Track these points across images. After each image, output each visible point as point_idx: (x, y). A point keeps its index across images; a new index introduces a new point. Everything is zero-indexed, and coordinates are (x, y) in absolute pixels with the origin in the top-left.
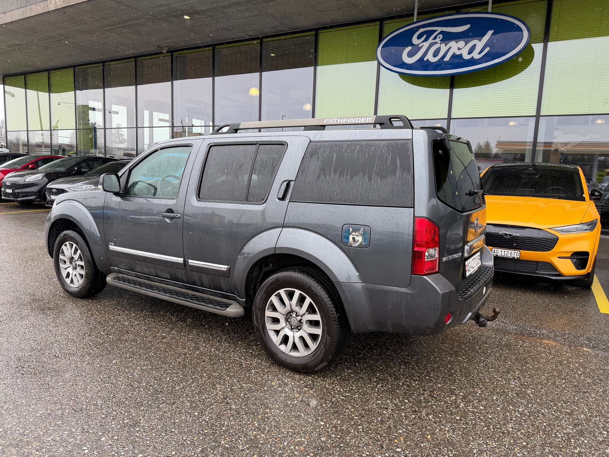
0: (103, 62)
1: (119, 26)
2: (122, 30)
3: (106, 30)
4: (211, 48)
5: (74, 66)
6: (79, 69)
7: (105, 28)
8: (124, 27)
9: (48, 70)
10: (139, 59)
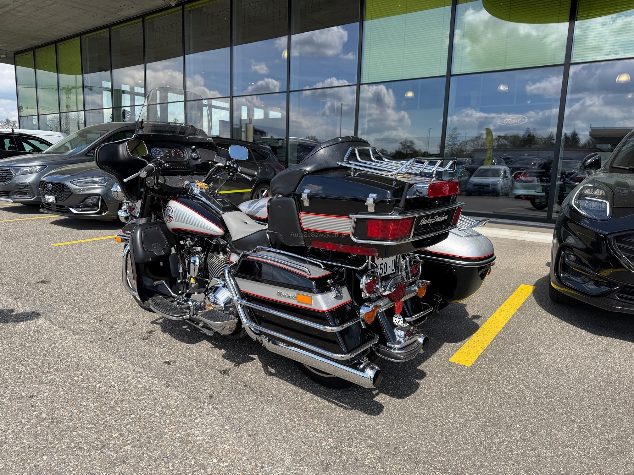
0: (109, 26)
5: (79, 35)
6: (86, 37)
9: (56, 42)
10: (147, 18)
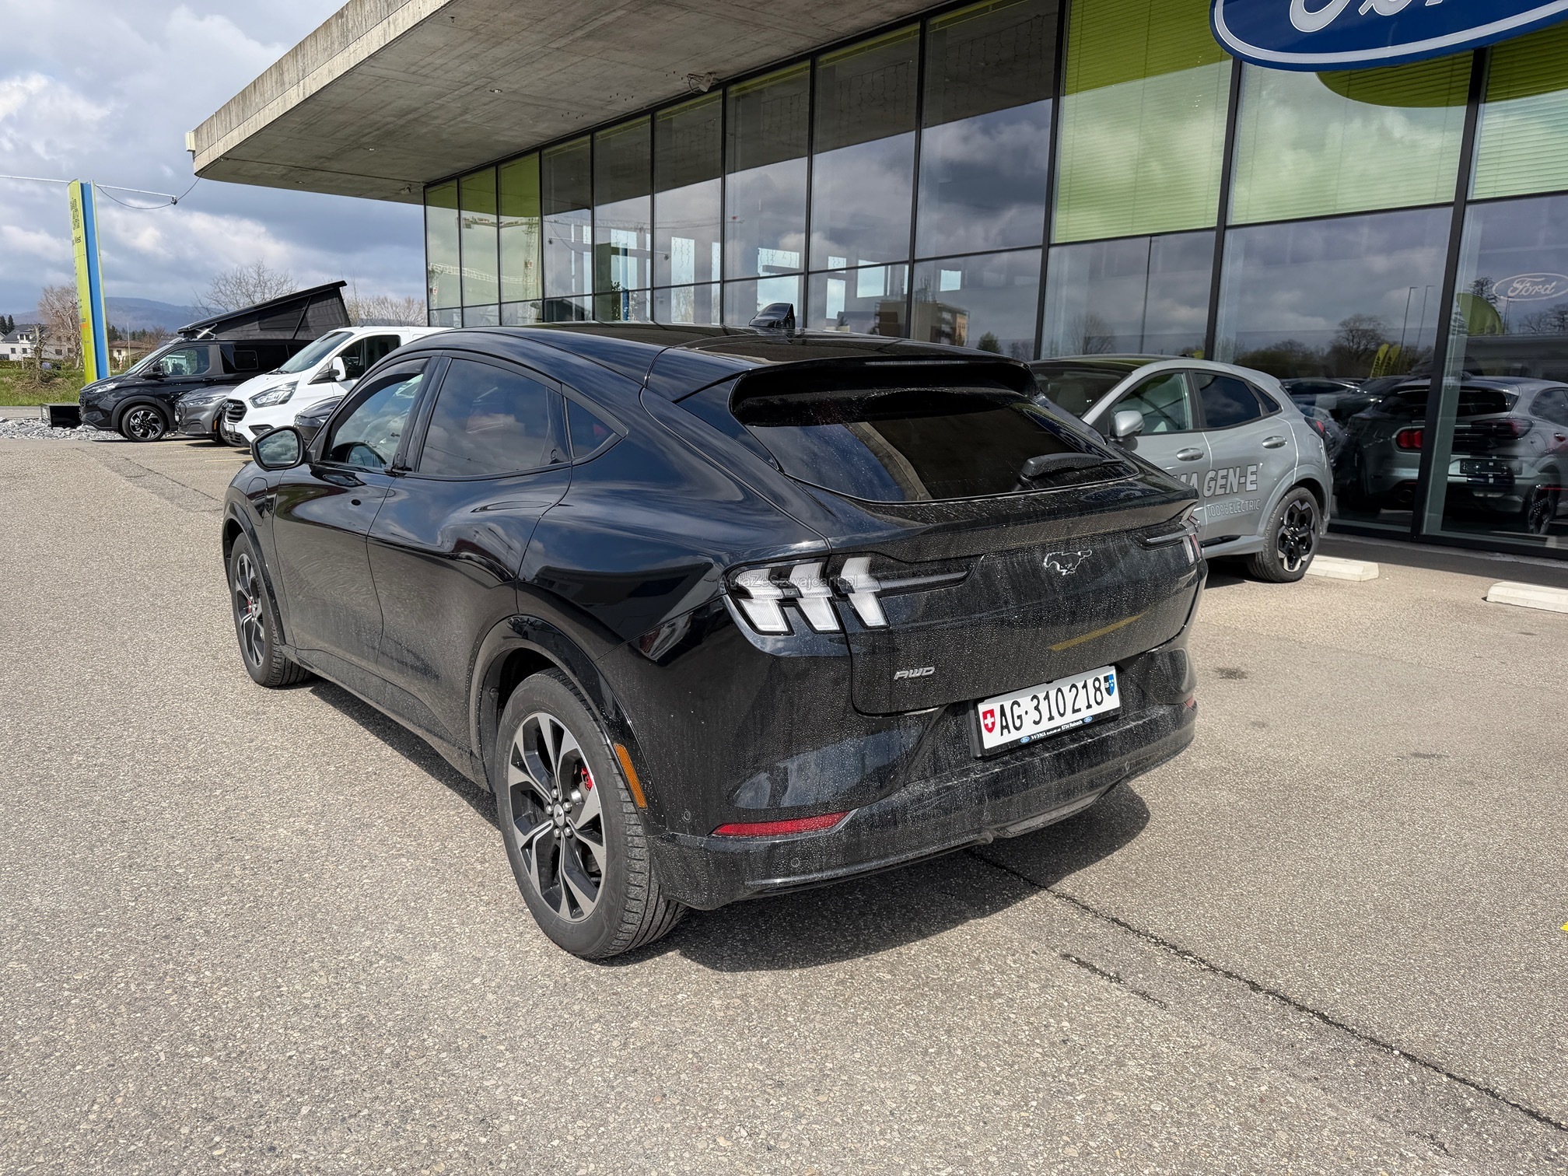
0: (591, 131)
1: (579, 34)
2: (589, 43)
3: (558, 49)
4: (808, 63)
5: (539, 149)
6: (549, 154)
7: (554, 45)
8: (589, 36)
9: (497, 164)
10: (659, 113)
